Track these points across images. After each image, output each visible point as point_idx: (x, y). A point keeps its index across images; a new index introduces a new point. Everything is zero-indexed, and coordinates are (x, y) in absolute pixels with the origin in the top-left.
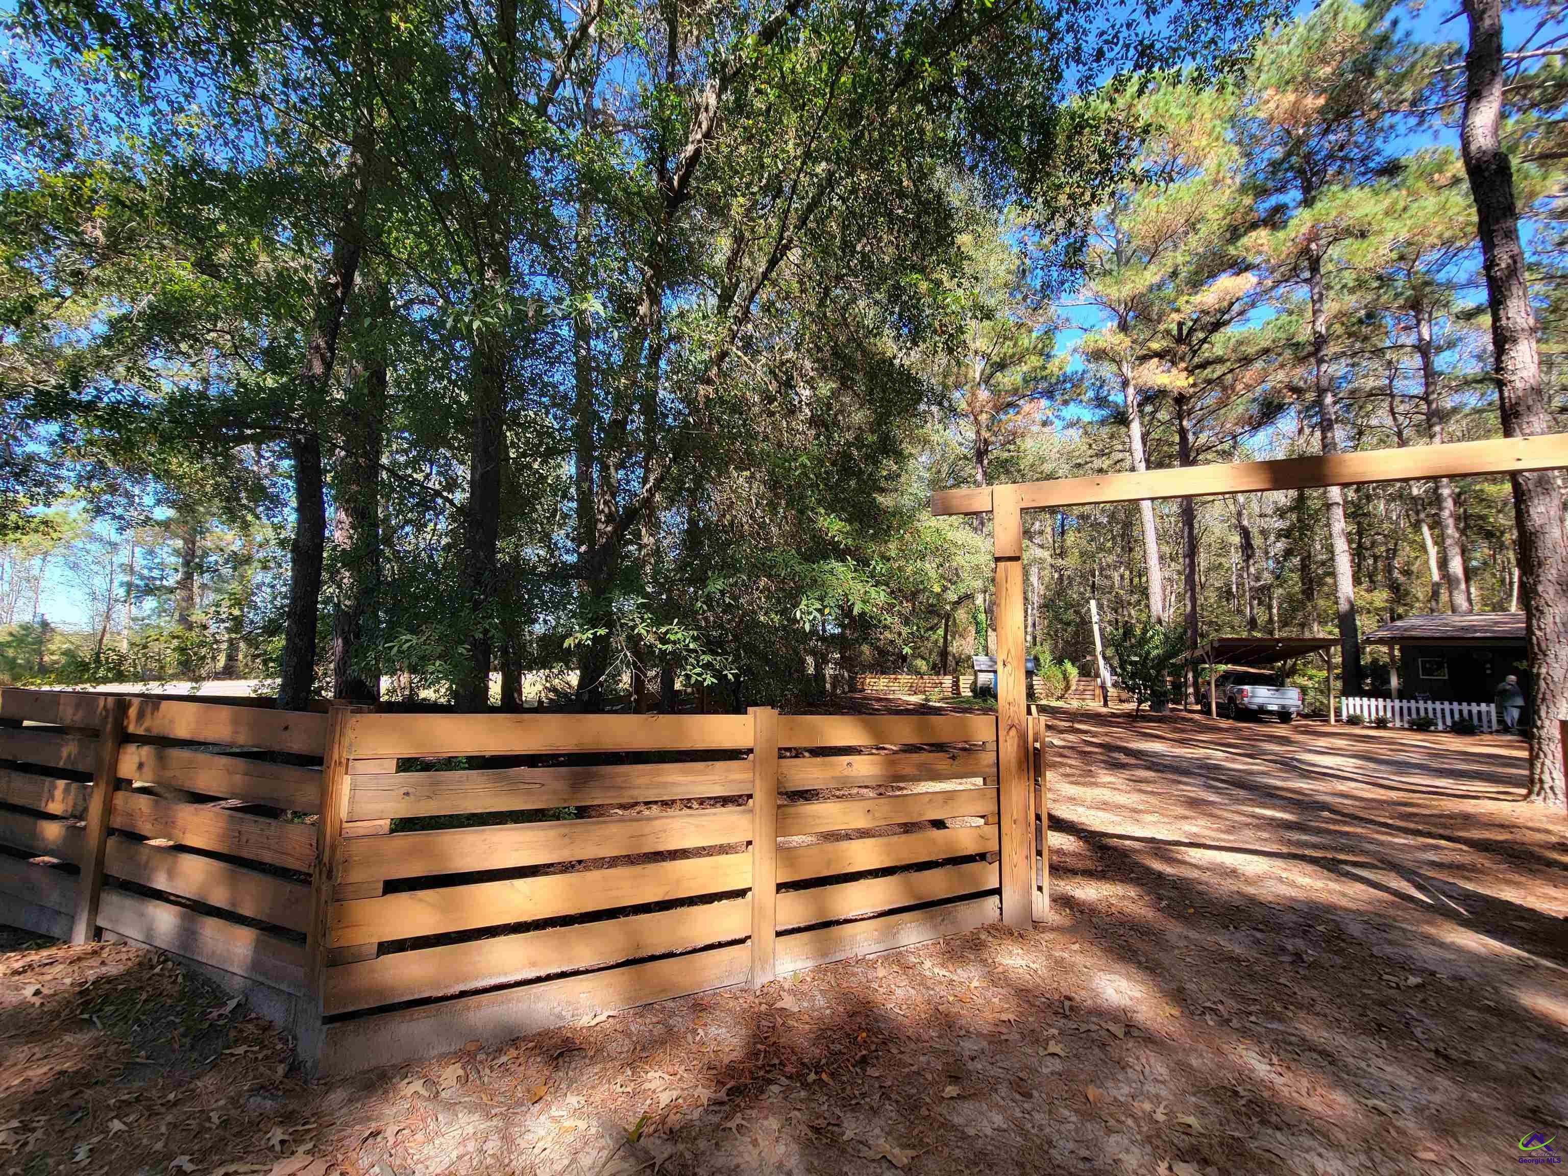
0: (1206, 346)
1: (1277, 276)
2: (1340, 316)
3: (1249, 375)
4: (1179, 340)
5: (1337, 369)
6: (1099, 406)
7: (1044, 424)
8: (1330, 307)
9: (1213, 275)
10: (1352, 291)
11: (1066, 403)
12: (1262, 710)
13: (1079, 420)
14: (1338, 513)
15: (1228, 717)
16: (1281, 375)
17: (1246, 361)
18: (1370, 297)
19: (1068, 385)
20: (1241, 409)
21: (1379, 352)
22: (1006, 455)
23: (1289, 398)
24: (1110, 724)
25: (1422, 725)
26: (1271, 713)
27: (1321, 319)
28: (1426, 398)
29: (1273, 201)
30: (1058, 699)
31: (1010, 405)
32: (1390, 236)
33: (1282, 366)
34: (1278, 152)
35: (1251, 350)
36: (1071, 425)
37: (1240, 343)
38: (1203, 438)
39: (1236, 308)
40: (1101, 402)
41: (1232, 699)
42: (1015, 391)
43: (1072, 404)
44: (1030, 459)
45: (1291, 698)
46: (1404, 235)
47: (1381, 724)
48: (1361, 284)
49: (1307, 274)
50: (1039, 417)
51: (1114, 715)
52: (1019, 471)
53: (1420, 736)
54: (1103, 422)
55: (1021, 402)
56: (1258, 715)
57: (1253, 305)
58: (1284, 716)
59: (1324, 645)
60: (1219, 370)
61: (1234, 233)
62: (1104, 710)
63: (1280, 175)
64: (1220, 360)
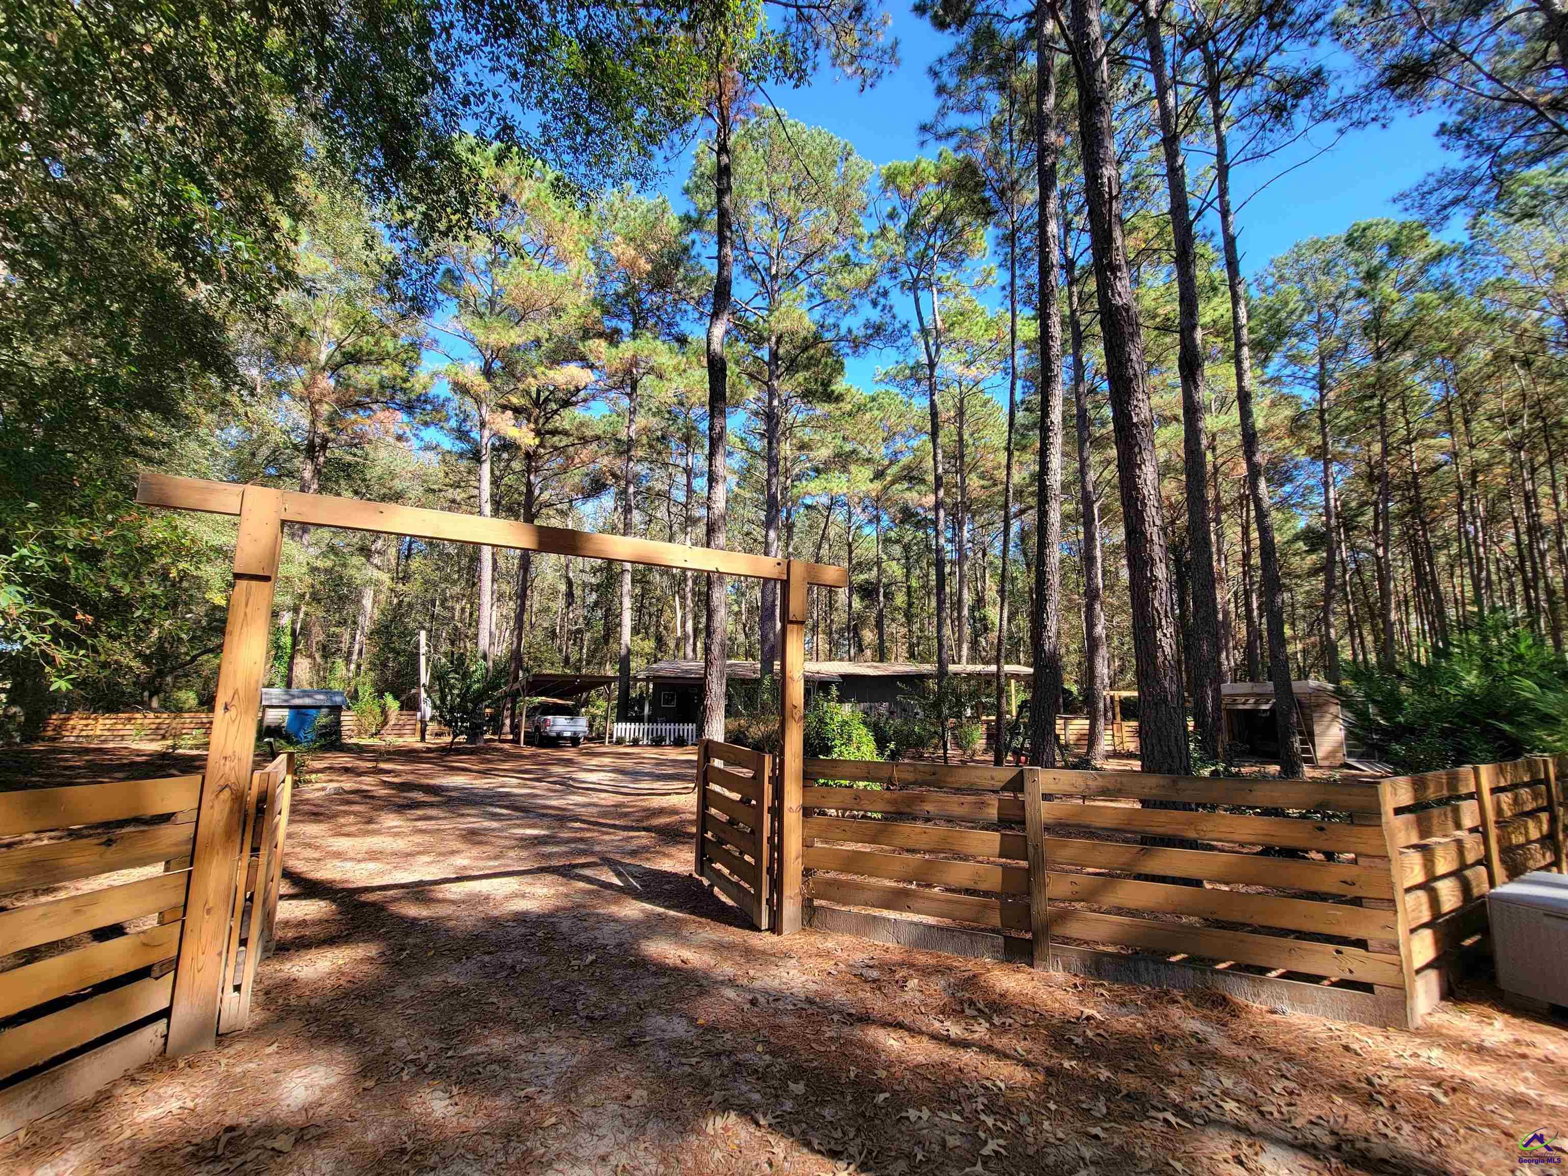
0: (557, 417)
1: (610, 382)
2: (647, 430)
3: (585, 453)
4: (536, 403)
5: (641, 469)
6: (459, 438)
7: (399, 438)
8: (641, 421)
9: (567, 360)
10: (654, 415)
11: (426, 424)
12: (559, 736)
13: (437, 446)
14: (628, 578)
15: (532, 745)
16: (606, 461)
17: (585, 441)
18: (663, 424)
19: (429, 407)
20: (577, 479)
21: (666, 465)
22: (349, 458)
23: (610, 481)
24: (421, 760)
25: (657, 742)
26: (565, 738)
27: (633, 427)
28: (685, 506)
29: (615, 323)
30: (372, 736)
31: (359, 404)
32: (674, 385)
33: (607, 454)
34: (621, 288)
35: (589, 433)
36: (428, 448)
37: (582, 424)
38: (545, 496)
39: (582, 394)
40: (462, 434)
41: (538, 728)
42: (369, 392)
43: (432, 428)
44: (378, 471)
45: (581, 725)
46: (682, 389)
47: (635, 743)
48: (658, 412)
49: (629, 390)
50: (395, 429)
51: (429, 750)
52: (364, 480)
53: (655, 750)
54: (461, 455)
55: (374, 407)
56: (555, 742)
57: (594, 397)
58: (575, 741)
59: (607, 681)
60: (565, 441)
61: (586, 334)
62: (420, 745)
63: (620, 306)
64: (566, 433)
